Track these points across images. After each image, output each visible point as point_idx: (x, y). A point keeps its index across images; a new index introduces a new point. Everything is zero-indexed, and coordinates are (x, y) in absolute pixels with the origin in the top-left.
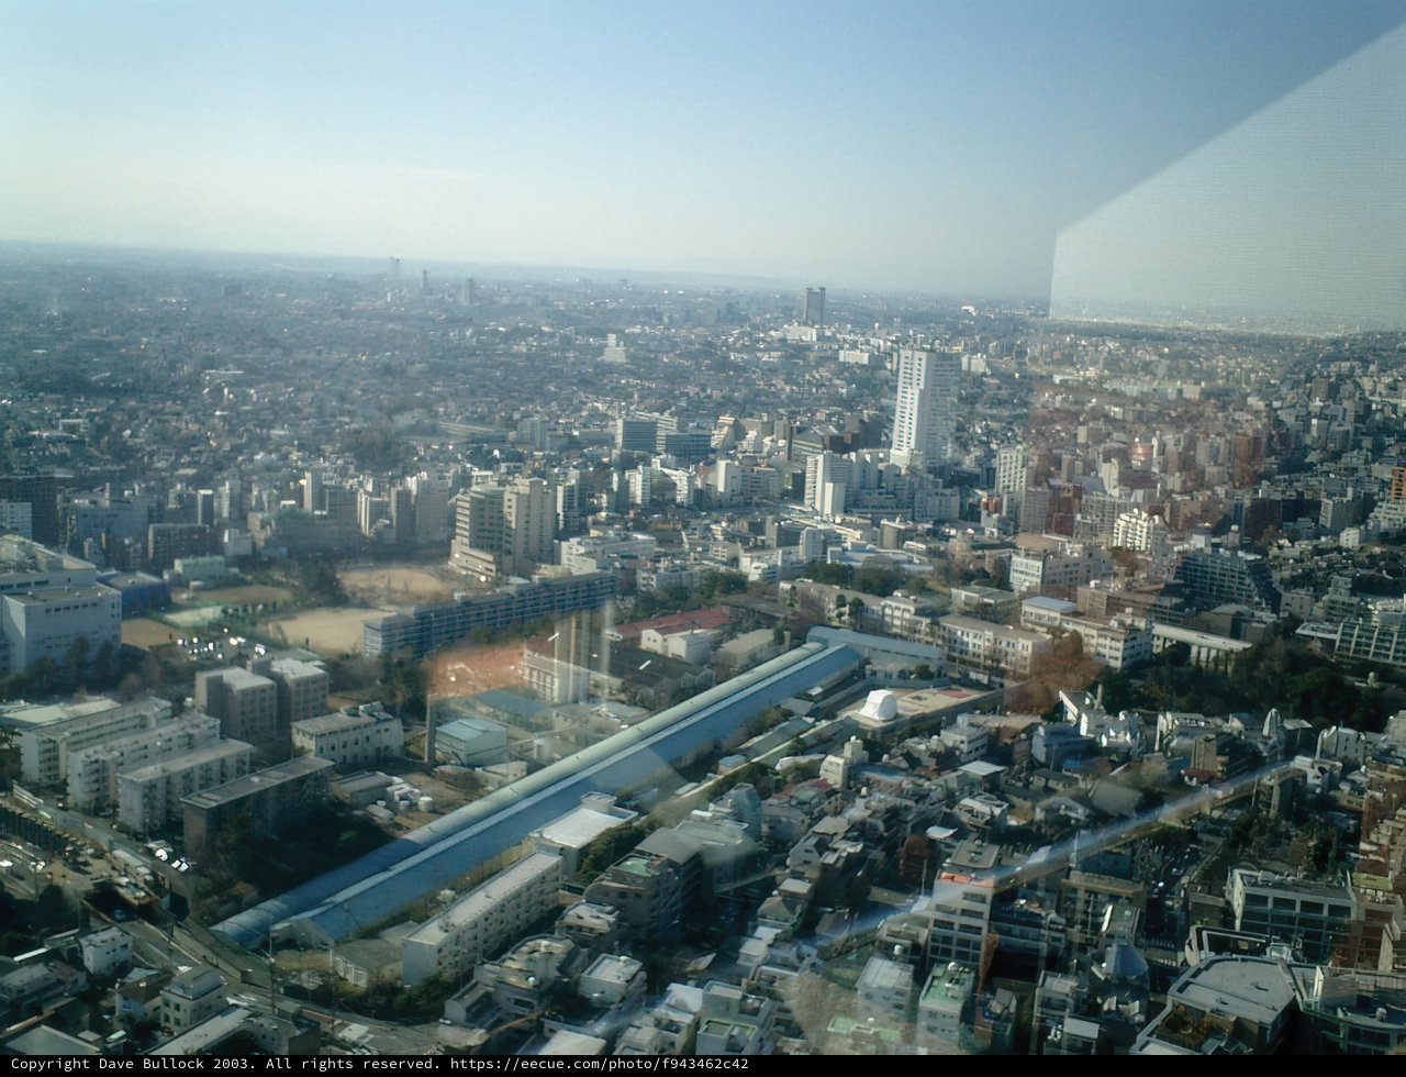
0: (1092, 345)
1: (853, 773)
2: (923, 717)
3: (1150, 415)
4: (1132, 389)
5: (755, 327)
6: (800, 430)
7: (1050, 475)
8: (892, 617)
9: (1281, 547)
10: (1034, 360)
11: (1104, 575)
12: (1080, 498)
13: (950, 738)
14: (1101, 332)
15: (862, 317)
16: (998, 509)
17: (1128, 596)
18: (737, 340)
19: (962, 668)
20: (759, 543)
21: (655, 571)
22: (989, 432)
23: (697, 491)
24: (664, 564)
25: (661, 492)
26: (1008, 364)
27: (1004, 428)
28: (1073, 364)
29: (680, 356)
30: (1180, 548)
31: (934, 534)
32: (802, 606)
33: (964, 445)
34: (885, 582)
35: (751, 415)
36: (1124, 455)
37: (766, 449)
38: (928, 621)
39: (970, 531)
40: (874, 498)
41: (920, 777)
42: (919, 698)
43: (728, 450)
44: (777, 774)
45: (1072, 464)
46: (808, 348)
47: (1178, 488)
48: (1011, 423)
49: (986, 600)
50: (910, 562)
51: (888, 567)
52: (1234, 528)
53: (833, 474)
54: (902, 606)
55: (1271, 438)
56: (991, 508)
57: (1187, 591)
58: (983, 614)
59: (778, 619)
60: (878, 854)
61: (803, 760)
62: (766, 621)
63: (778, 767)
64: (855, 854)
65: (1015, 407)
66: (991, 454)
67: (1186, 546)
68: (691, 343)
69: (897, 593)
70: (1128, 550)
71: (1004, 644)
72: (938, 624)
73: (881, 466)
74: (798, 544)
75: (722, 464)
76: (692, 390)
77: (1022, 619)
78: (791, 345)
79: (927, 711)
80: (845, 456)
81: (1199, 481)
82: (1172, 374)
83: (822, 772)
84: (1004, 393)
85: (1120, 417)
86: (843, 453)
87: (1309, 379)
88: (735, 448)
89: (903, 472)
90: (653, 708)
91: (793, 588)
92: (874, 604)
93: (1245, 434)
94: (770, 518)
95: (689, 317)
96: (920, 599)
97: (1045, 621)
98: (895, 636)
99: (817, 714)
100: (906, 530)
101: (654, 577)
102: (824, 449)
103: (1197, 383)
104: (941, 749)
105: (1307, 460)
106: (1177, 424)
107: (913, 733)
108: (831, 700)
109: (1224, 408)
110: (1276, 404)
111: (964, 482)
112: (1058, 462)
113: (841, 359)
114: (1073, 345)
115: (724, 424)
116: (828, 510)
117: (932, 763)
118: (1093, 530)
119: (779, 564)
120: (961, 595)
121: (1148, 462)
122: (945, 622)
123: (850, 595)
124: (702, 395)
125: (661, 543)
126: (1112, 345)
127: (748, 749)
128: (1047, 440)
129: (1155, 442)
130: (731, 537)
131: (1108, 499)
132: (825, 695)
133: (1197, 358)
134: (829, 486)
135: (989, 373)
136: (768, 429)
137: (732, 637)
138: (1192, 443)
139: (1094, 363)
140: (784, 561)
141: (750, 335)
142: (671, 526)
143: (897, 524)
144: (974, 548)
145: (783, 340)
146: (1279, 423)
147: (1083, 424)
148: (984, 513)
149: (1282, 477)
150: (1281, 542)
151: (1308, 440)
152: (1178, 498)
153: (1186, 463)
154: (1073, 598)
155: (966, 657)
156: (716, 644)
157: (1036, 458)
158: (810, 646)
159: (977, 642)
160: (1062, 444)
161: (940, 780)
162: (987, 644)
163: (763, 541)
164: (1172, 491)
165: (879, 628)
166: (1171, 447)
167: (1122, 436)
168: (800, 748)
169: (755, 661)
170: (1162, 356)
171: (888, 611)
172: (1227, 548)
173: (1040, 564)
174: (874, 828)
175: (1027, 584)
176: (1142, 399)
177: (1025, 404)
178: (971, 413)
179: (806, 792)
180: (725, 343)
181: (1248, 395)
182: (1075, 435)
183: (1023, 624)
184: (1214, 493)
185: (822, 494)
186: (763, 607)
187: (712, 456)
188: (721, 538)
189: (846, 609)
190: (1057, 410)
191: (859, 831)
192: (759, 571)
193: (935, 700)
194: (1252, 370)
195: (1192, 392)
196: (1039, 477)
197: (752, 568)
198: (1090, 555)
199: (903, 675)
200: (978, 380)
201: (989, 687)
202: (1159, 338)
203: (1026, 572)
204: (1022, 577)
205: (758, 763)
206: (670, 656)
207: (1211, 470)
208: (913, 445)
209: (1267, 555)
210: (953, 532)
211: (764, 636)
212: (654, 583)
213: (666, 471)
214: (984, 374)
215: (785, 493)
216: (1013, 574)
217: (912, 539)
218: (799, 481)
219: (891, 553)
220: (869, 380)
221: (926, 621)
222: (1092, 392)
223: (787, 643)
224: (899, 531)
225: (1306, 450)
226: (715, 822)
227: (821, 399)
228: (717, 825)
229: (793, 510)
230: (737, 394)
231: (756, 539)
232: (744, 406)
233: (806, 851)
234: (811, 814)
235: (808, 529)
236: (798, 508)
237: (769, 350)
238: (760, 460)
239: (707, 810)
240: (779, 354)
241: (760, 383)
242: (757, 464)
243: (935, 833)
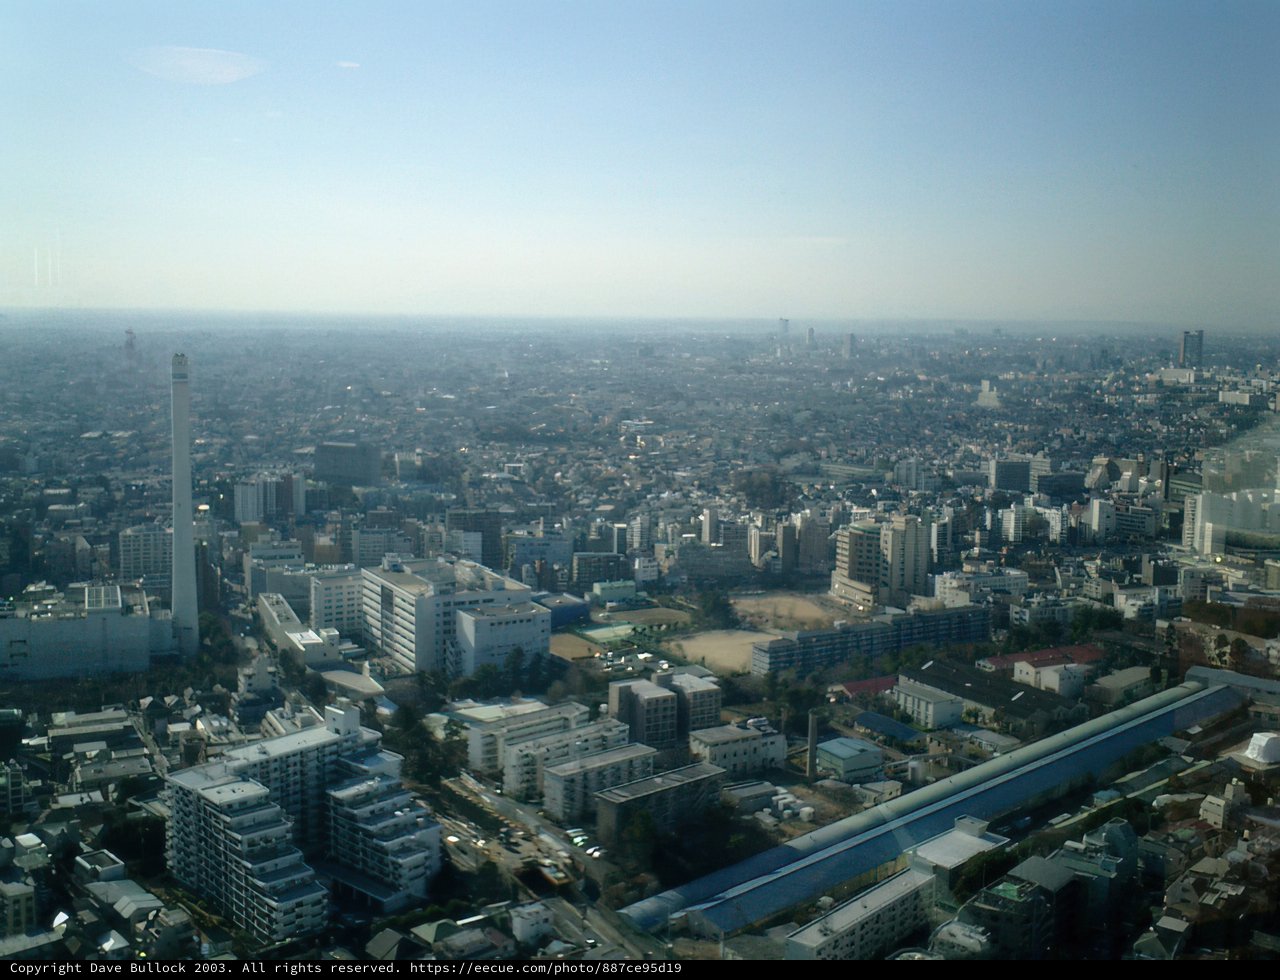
1: (1234, 815)
5: (1130, 371)
6: (1178, 471)
8: (1278, 659)
15: (1243, 358)
18: (1111, 383)
20: (1135, 581)
21: (1027, 605)
23: (1071, 528)
24: (1036, 599)
25: (1034, 529)
29: (1054, 400)
32: (1180, 644)
34: (1268, 623)
35: (1126, 456)
37: (1141, 490)
43: (1101, 490)
44: (1154, 810)
46: (1186, 389)
51: (1274, 608)
53: (1213, 514)
59: (1154, 657)
60: (1260, 899)
61: (1180, 798)
62: (1143, 658)
63: (1154, 803)
64: (1237, 896)
68: (1065, 387)
73: (1265, 506)
74: (1176, 583)
75: (1096, 504)
76: (1065, 432)
78: (1167, 387)
80: (1226, 496)
83: (1201, 812)
86: (1223, 493)
88: (1110, 487)
90: (1026, 739)
91: (1171, 627)
92: (1257, 645)
94: (1146, 557)
95: (1061, 363)
99: (1197, 753)
101: (1027, 611)
102: (1203, 488)
108: (1212, 740)
113: (1221, 400)
115: (1098, 465)
116: (1208, 549)
119: (1156, 602)
123: (1231, 635)
124: (1076, 437)
125: (1034, 577)
127: (1122, 783)
130: (1105, 574)
132: (1206, 734)
134: (1209, 525)
136: (1143, 469)
137: (1106, 672)
140: (1160, 600)
141: (1125, 379)
142: (1044, 563)
145: (1159, 383)
156: (1091, 678)
158: (1191, 685)
163: (1139, 579)
165: (1263, 669)
168: (1178, 787)
169: (1130, 697)
171: (1273, 652)
174: (1257, 871)
179: (1184, 832)
180: (1100, 387)
185: (1202, 533)
186: (1139, 644)
187: (1086, 496)
188: (1095, 575)
189: (1227, 649)
191: (1241, 873)
192: (1135, 609)
197: (1127, 605)
205: (1134, 798)
206: (1043, 688)
211: (1139, 674)
212: (1027, 617)
213: (1040, 509)
215: (1161, 533)
218: (1177, 519)
219: (1277, 594)
223: (1164, 681)
226: (1089, 853)
227: (1198, 440)
228: (1091, 857)
229: (1170, 549)
230: (1110, 435)
231: (1132, 577)
232: (1119, 446)
233: (1184, 890)
234: (1188, 853)
235: (1187, 568)
236: (1176, 547)
237: (1144, 392)
238: (1135, 500)
239: (1081, 841)
240: (1155, 396)
241: (1136, 425)
242: (1133, 504)
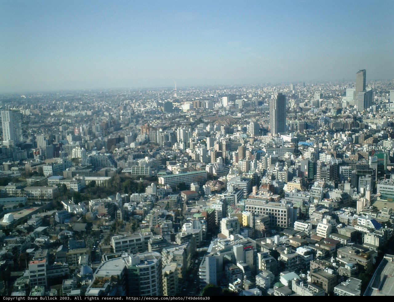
0: (61, 103)
2: (22, 218)
3: (81, 120)
4: (73, 114)
7: (53, 141)
8: (9, 191)
9: (116, 150)
10: (44, 109)
11: (70, 167)
12: (62, 146)
13: (30, 222)
14: (63, 99)
16: (39, 153)
17: (77, 171)
19: (33, 201)
22: (33, 131)
26: (37, 111)
27: (37, 130)
28: (55, 109)
31: (21, 164)
33: (26, 136)
34: (5, 181)
36: (73, 133)
39: (31, 161)
41: (22, 236)
42: (21, 213)
45: (58, 137)
47: (89, 139)
48: (40, 128)
49: (37, 180)
50: (13, 173)
51: (6, 177)
52: (103, 147)
54: (12, 187)
55: (111, 122)
56: (37, 153)
57: (93, 167)
58: (36, 184)
60: (11, 262)
64: (4, 264)
65: (40, 123)
66: (35, 138)
67: (91, 155)
69: (9, 184)
70: (76, 159)
71: (44, 191)
72: (23, 190)
73: (1, 147)
77: (48, 183)
79: (23, 216)
81: (95, 137)
82: (83, 109)
84: (37, 120)
85: (71, 122)
87: (119, 106)
89: (8, 147)
92: (2, 188)
93: (104, 122)
96: (17, 184)
97: (55, 183)
98: (11, 197)
100: (11, 164)
103: (90, 110)
104: (28, 226)
105: (121, 127)
106: (86, 122)
107: (19, 224)
109: (98, 116)
110: (111, 113)
111: (27, 147)
112: (55, 138)
114: (56, 104)
117: (26, 231)
118: (66, 155)
120: (30, 180)
121: (80, 133)
122: (25, 189)
126: (66, 103)
128: (51, 132)
129: (81, 128)
131: (69, 145)
133: (90, 104)
135: (31, 114)
138: (91, 127)
139: (62, 108)
143: (8, 163)
144: (32, 166)
146: (112, 118)
147: (60, 125)
148: (35, 155)
149: (115, 132)
150: (116, 149)
151: (120, 121)
152: (89, 142)
153: (90, 132)
154: (62, 175)
155: (34, 198)
157: (48, 137)
159: (36, 193)
160: (55, 132)
161: (29, 235)
162: (39, 193)
164: (87, 140)
165: (6, 195)
166: (85, 128)
167: (72, 128)
170: (80, 104)
171: (7, 190)
172: (102, 153)
173: (51, 167)
174: (9, 255)
175: (48, 173)
176: (76, 117)
177: (43, 122)
178: (27, 127)
181: (105, 112)
182: (59, 129)
183: (49, 185)
184: (98, 139)
190: (53, 123)
191: (5, 257)
193: (25, 212)
194: (105, 105)
195: (89, 113)
196: (49, 142)
198: (65, 162)
199: (15, 207)
200: (28, 117)
201: (42, 205)
202: (79, 100)
203: (47, 170)
204: (47, 171)
207: (97, 133)
208: (10, 139)
209: (113, 153)
210: (26, 162)
214: (30, 115)
216: (44, 171)
217: (13, 167)
219: (7, 172)
221: (19, 190)
222: (62, 116)
224: (9, 165)
225: (120, 124)
243: (29, 251)
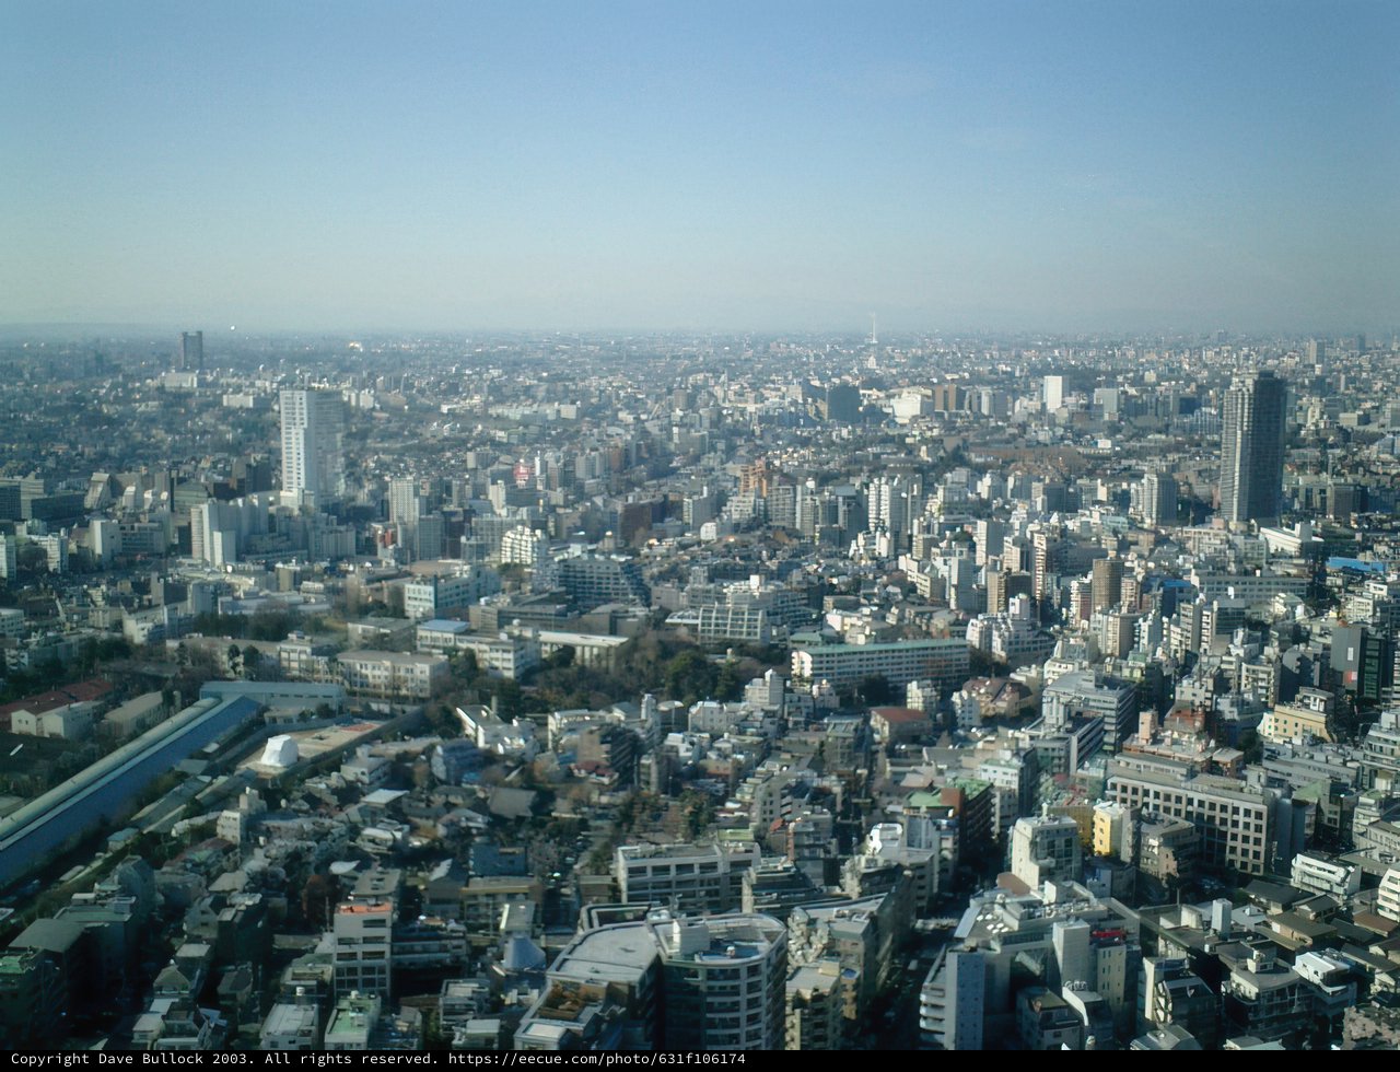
0: (476, 373)
1: (251, 826)
2: (325, 756)
3: (540, 435)
4: (514, 412)
5: (129, 377)
6: (181, 481)
7: (441, 501)
8: (289, 660)
9: (650, 546)
10: (421, 391)
11: (494, 592)
12: (470, 522)
13: (350, 772)
14: (483, 361)
15: (246, 359)
16: (394, 541)
17: (517, 609)
18: (111, 389)
19: (364, 700)
20: (146, 603)
21: (25, 647)
22: (381, 465)
23: (71, 555)
24: (34, 639)
25: (30, 561)
26: (396, 397)
27: (394, 460)
28: (457, 393)
29: (45, 413)
30: (561, 557)
31: (332, 571)
32: (193, 663)
33: (355, 476)
34: (277, 626)
35: (130, 470)
36: (509, 477)
37: (147, 507)
38: (326, 658)
39: (368, 564)
40: (266, 543)
41: (321, 815)
42: (321, 738)
43: (104, 510)
44: (173, 839)
45: (461, 489)
46: (189, 394)
47: (562, 503)
48: (403, 455)
49: (382, 631)
50: (306, 602)
51: (282, 611)
52: (609, 533)
53: (220, 523)
54: (299, 648)
55: (639, 446)
56: (388, 538)
57: (570, 597)
58: (380, 644)
59: (167, 679)
60: (280, 902)
61: (199, 821)
62: (156, 683)
63: (174, 833)
64: (254, 905)
65: (405, 438)
66: (384, 487)
67: (566, 556)
68: (57, 398)
69: (292, 636)
70: (516, 565)
71: (403, 670)
72: (335, 660)
73: (272, 509)
74: (185, 599)
75: (97, 525)
76: (61, 449)
77: (418, 643)
78: (169, 392)
79: (328, 749)
80: (231, 503)
81: (581, 494)
82: (550, 401)
83: (219, 830)
84: (394, 426)
85: (505, 440)
86: (228, 500)
87: (670, 391)
88: (112, 505)
89: (296, 512)
90: (29, 794)
91: (182, 645)
92: (268, 649)
93: (616, 447)
94: (154, 575)
95: (53, 371)
96: (315, 639)
97: (441, 644)
98: (293, 679)
99: (213, 772)
100: (302, 572)
101: (25, 654)
102: (210, 496)
103: (573, 403)
104: (342, 784)
105: (674, 464)
106: (557, 442)
107: (314, 773)
108: (230, 754)
109: (598, 425)
110: (643, 417)
111: (358, 516)
112: (448, 489)
113: (225, 404)
114: (459, 374)
115: (98, 482)
116: (219, 560)
117: (334, 800)
118: (482, 551)
119: (166, 622)
120: (357, 629)
121: (532, 479)
122: (341, 658)
123: (242, 644)
124: (73, 453)
125: (31, 614)
126: (495, 373)
127: (141, 819)
128: (439, 469)
129: (537, 461)
131: (496, 519)
132: (223, 749)
133: (573, 379)
134: (218, 536)
135: (378, 406)
136: (146, 483)
137: (116, 704)
138: (569, 463)
139: (478, 390)
140: (170, 619)
141: (124, 386)
142: (43, 597)
143: (293, 566)
144: (369, 581)
145: (161, 389)
146: (645, 433)
147: (470, 450)
148: (380, 545)
149: (651, 483)
150: (651, 541)
151: (672, 447)
152: (560, 511)
153: (567, 478)
154: (465, 618)
155: (368, 690)
156: (99, 715)
157: (427, 486)
158: (204, 702)
159: (377, 673)
160: (452, 471)
161: (342, 816)
162: (386, 673)
163: (150, 601)
164: (555, 506)
165: (277, 673)
166: (552, 464)
167: (509, 459)
168: (197, 809)
169: (143, 726)
170: (540, 379)
171: (284, 655)
172: (603, 553)
173: (430, 589)
174: (275, 875)
175: (421, 609)
176: (525, 422)
177: (413, 435)
178: (362, 449)
179: (202, 853)
180: (97, 396)
181: (621, 410)
182: (465, 461)
183: (419, 649)
184: (593, 503)
185: (211, 545)
186: (149, 669)
187: (86, 517)
188: (101, 603)
189: (240, 659)
190: (446, 439)
191: (260, 882)
192: (146, 632)
193: (338, 736)
194: (622, 388)
195: (569, 411)
196: (432, 504)
197: (136, 630)
198: (478, 575)
199: (303, 716)
200: (368, 415)
201: (392, 715)
202: (538, 364)
203: (418, 598)
204: (416, 603)
205: (150, 833)
206: (46, 736)
207: (589, 482)
208: (303, 485)
209: (639, 555)
211: (153, 699)
212: (25, 660)
213: (34, 538)
214: (374, 409)
215: (173, 547)
216: (407, 602)
217: (309, 580)
218: (185, 533)
219: (288, 596)
220: (255, 424)
221: (323, 660)
222: (477, 418)
223: (178, 702)
224: (295, 573)
225: (669, 456)
226: (99, 902)
227: (205, 447)
228: (103, 905)
229: (181, 564)
230: (113, 449)
231: (141, 600)
232: (122, 459)
233: (203, 912)
234: (208, 873)
235: (196, 582)
236: (187, 561)
237: (145, 399)
238: (142, 516)
239: (91, 892)
240: (156, 403)
241: (139, 437)
242: (138, 520)
243: (339, 868)
